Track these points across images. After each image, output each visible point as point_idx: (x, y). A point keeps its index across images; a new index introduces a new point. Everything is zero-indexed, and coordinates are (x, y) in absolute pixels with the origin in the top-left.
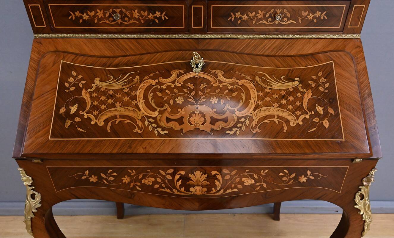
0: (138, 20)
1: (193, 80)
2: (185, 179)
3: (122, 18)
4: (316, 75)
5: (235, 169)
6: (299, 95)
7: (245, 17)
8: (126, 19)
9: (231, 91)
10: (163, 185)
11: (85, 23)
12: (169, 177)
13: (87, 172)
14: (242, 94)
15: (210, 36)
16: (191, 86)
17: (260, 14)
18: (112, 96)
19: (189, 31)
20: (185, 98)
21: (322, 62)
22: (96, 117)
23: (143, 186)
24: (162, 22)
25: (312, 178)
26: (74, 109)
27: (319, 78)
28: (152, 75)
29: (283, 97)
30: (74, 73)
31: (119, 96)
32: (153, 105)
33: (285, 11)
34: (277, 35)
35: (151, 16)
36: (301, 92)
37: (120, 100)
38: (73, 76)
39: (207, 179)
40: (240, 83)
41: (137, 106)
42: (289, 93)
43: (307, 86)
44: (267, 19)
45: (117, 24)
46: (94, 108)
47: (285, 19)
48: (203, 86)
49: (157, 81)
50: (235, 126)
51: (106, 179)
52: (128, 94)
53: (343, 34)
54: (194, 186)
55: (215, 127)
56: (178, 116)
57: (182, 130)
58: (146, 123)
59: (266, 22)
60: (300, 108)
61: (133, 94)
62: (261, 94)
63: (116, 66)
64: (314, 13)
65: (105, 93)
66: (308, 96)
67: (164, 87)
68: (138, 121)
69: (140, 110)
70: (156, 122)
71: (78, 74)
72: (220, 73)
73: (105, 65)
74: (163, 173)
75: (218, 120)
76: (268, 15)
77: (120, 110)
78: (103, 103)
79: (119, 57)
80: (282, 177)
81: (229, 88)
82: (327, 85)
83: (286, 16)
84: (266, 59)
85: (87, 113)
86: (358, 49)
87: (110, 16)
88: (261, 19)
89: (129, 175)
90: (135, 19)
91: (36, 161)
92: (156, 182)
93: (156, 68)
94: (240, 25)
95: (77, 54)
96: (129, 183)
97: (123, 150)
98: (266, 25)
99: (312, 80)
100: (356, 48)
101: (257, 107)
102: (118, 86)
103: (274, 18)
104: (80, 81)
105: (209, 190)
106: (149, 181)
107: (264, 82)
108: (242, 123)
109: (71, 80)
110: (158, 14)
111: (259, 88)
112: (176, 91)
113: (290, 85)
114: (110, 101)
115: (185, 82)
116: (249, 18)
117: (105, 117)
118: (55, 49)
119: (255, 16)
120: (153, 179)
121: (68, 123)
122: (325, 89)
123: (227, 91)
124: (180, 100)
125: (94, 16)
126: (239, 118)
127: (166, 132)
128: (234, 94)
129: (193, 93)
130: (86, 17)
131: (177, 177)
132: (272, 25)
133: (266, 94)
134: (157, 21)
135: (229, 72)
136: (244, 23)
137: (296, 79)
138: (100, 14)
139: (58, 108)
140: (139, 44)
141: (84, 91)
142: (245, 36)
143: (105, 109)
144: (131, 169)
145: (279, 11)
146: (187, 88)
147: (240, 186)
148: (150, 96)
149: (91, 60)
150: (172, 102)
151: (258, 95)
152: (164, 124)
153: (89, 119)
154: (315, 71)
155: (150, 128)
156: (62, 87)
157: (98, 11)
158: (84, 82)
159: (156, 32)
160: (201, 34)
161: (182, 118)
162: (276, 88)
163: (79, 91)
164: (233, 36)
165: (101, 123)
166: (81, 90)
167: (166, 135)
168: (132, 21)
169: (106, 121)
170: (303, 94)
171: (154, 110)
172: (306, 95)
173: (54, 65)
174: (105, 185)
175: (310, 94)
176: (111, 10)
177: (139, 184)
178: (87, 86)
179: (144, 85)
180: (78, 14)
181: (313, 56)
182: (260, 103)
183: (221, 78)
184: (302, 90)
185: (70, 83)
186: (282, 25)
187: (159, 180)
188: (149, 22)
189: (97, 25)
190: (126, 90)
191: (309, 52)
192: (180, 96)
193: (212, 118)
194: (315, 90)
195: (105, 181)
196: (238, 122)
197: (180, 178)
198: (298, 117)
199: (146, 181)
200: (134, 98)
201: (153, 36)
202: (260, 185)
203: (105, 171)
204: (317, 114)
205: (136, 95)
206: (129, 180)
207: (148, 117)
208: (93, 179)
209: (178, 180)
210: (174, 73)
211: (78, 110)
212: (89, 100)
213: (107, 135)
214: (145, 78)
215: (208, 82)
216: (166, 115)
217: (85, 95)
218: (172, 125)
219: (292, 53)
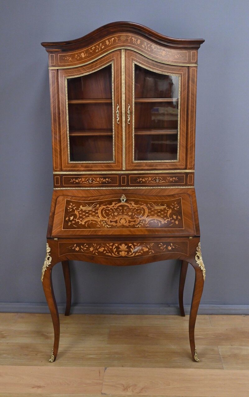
0: (99, 182)
1: (121, 206)
2: (118, 248)
3: (92, 182)
4: (174, 203)
5: (139, 243)
6: (166, 211)
7: (144, 180)
8: (94, 181)
9: (137, 210)
10: (108, 251)
11: (77, 183)
12: (111, 247)
13: (75, 245)
14: (142, 211)
15: (129, 188)
16: (121, 208)
17: (150, 179)
18: (87, 213)
19: (120, 186)
20: (118, 213)
21: (176, 198)
22: (81, 221)
23: (99, 252)
24: (109, 183)
25: (173, 247)
26: (72, 218)
27: (175, 204)
28: (104, 204)
29: (159, 212)
30: (71, 204)
31: (90, 212)
32: (105, 215)
33: (160, 177)
34: (158, 187)
35: (104, 180)
36: (167, 210)
37: (91, 214)
38: (71, 205)
39: (127, 248)
40: (141, 207)
41: (98, 216)
42: (162, 210)
43: (169, 208)
44: (153, 181)
45: (90, 184)
46: (80, 217)
47: (161, 181)
48: (125, 208)
49: (106, 206)
50: (139, 224)
51: (83, 249)
52: (94, 212)
53: (187, 186)
54: (121, 251)
55: (130, 224)
56: (115, 220)
57: (117, 226)
58: (102, 223)
59: (152, 182)
60: (166, 216)
61: (97, 211)
62: (150, 211)
63: (89, 201)
64: (172, 178)
65: (85, 211)
66: (170, 211)
67: (109, 209)
68: (98, 222)
69: (99, 218)
70: (106, 223)
71: (73, 204)
72: (133, 203)
73: (84, 200)
74: (108, 245)
75: (132, 221)
76: (153, 179)
77: (91, 218)
78: (84, 215)
79: (90, 197)
80: (160, 247)
81: (137, 209)
82: (178, 207)
83: (161, 179)
84: (153, 197)
85: (77, 219)
86: (193, 192)
87: (87, 180)
88: (150, 181)
89: (93, 247)
90: (98, 181)
91: (56, 239)
92: (104, 250)
93: (106, 201)
94: (142, 183)
95: (72, 196)
96: (93, 251)
97: (92, 234)
98: (153, 183)
99: (172, 205)
100: (192, 192)
101: (148, 216)
102: (90, 208)
103: (156, 181)
104: (74, 207)
105: (128, 253)
106: (101, 250)
107: (151, 206)
108: (142, 222)
109: (70, 206)
110: (107, 179)
111: (149, 209)
112: (114, 210)
113: (162, 207)
114: (87, 215)
115: (118, 207)
116: (145, 180)
117: (85, 221)
118: (62, 194)
119: (147, 180)
120: (103, 249)
121: (70, 224)
122: (177, 209)
123: (135, 210)
124: (116, 214)
125: (81, 181)
126: (140, 220)
127: (110, 226)
128: (139, 211)
129: (121, 211)
130: (77, 181)
131: (114, 247)
132: (155, 183)
133: (152, 211)
134: (107, 182)
135: (137, 202)
136: (143, 182)
137: (165, 205)
138: (83, 180)
139: (65, 218)
140: (98, 191)
141: (76, 211)
142: (144, 188)
143: (85, 218)
144: (94, 244)
145: (157, 178)
146: (119, 209)
147: (142, 252)
148: (104, 212)
149: (78, 198)
150: (113, 214)
151: (149, 212)
152: (109, 223)
153: (78, 222)
154: (174, 201)
155: (104, 225)
156: (66, 209)
157: (83, 179)
158: (76, 207)
159: (105, 186)
160: (125, 187)
161: (117, 221)
162: (156, 208)
163: (73, 211)
164: (139, 188)
165: (83, 223)
166: (75, 210)
167: (110, 228)
168: (96, 182)
169: (85, 223)
170: (168, 211)
171: (105, 218)
172: (169, 211)
173: (63, 200)
174: (82, 252)
175: (171, 211)
176: (88, 178)
177: (97, 251)
178: (77, 209)
179: (101, 208)
180: (74, 180)
181: (173, 196)
182: (149, 214)
183: (133, 205)
184: (167, 209)
185: (70, 208)
186: (160, 183)
187: (106, 249)
188: (103, 183)
189: (81, 184)
190: (94, 210)
191: (172, 194)
192: (116, 212)
193: (129, 220)
194: (173, 210)
195: (82, 250)
196: (140, 222)
197: (115, 247)
198: (165, 220)
199: (100, 250)
200: (97, 213)
201: (104, 188)
202: (151, 252)
203: (83, 244)
204: (173, 219)
205: (98, 212)
206: (93, 249)
207: (103, 221)
208: (77, 249)
209: (115, 248)
210: (114, 203)
211: (73, 218)
212: (78, 214)
213: (85, 228)
214: (102, 205)
215: (128, 206)
216: (110, 219)
217: (76, 212)
218: (113, 223)
219: (165, 194)
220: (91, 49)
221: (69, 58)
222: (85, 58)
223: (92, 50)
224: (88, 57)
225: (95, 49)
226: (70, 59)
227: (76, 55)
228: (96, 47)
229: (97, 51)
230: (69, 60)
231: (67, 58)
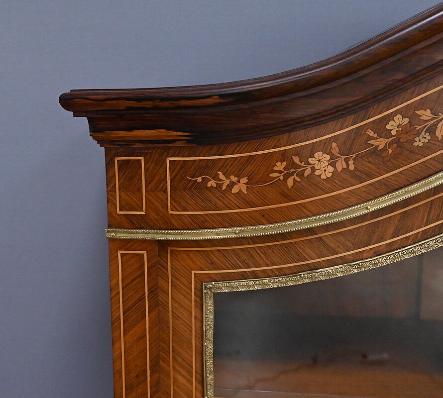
220: (380, 128)
221: (234, 178)
222: (336, 180)
223: (388, 134)
224: (358, 176)
225: (409, 131)
226: (241, 186)
227: (280, 166)
228: (414, 119)
229: (419, 142)
230: (235, 190)
231: (216, 177)
